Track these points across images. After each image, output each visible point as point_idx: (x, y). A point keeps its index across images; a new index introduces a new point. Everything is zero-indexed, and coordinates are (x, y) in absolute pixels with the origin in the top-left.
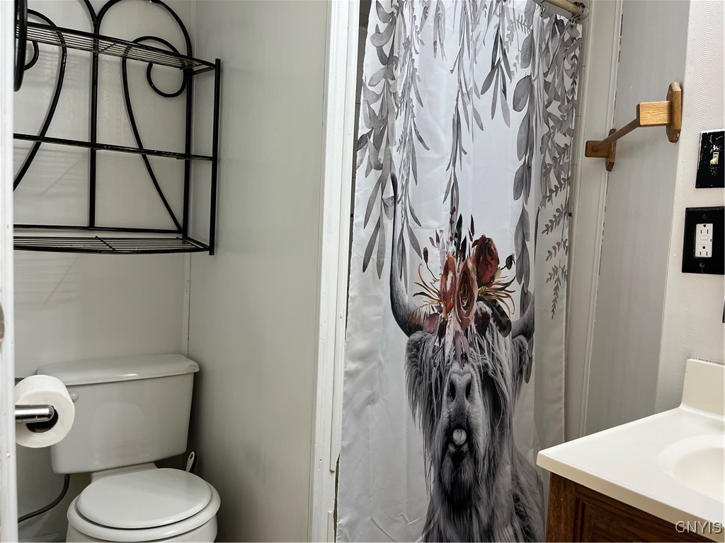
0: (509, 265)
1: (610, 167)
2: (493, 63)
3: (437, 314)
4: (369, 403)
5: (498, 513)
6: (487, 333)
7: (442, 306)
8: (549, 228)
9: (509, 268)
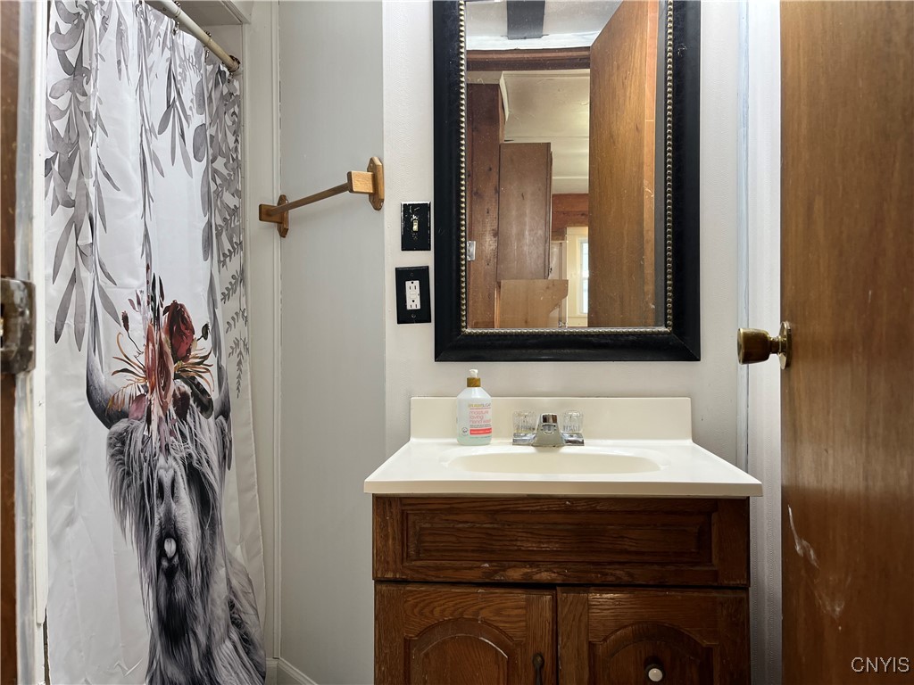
0: (205, 336)
1: (283, 233)
2: (168, 102)
3: (144, 395)
4: (68, 525)
5: (215, 629)
6: (188, 416)
7: (148, 384)
8: (225, 297)
9: (206, 339)
